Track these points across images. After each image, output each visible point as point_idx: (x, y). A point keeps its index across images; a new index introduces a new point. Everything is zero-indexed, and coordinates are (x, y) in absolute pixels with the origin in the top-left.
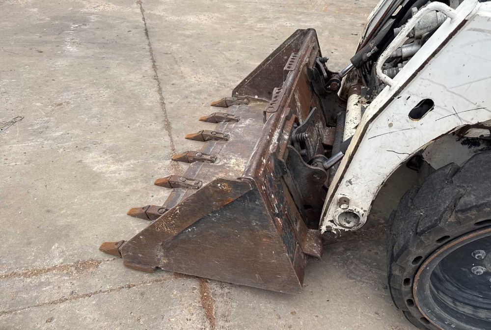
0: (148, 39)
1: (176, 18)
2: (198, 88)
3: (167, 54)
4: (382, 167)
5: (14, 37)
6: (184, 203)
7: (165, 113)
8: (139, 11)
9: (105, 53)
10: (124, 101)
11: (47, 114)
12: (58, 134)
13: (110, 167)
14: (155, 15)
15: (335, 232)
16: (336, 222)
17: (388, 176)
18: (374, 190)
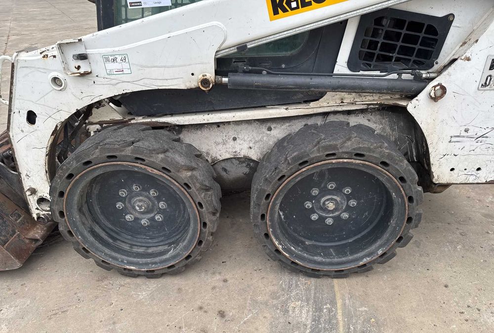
4: (37, 161)
15: (44, 217)
16: (40, 208)
17: (45, 166)
18: (45, 178)
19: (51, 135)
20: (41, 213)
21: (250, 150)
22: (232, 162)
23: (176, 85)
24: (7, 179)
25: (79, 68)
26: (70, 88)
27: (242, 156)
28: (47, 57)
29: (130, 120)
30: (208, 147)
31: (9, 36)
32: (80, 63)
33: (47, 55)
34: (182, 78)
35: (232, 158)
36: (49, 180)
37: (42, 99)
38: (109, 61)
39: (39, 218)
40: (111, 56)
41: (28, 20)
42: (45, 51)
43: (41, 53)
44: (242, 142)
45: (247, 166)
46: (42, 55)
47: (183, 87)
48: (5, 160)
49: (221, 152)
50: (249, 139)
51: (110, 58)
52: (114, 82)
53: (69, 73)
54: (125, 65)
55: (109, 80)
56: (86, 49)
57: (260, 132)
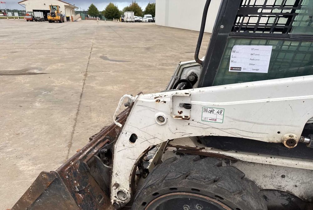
0: (81, 99)
1: (100, 88)
2: (96, 124)
3: (87, 106)
4: (127, 166)
5: (11, 99)
6: (33, 185)
7: (72, 138)
8: (82, 84)
9: (54, 106)
10: (53, 132)
11: (9, 139)
12: (10, 150)
13: (29, 168)
14: (90, 86)
15: (118, 204)
16: (117, 197)
17: (132, 171)
18: (128, 179)
19: (143, 152)
20: (118, 200)
21: (295, 188)
22: (274, 194)
23: (259, 138)
24: (100, 169)
25: (181, 113)
26: (168, 125)
27: (285, 191)
28: (159, 101)
29: (201, 149)
30: (255, 177)
31: (92, 48)
32: (183, 110)
33: (159, 100)
34: (268, 134)
35: (275, 190)
36: (130, 181)
37: (146, 128)
38: (207, 111)
39: (115, 203)
40: (210, 108)
41: (102, 40)
42: (159, 97)
43: (155, 98)
44: (289, 180)
45: (287, 200)
46: (156, 100)
47: (265, 140)
48: (101, 155)
49: (267, 183)
50: (297, 179)
51: (209, 109)
52: (206, 126)
53: (174, 116)
54: (220, 117)
55: (202, 124)
56: (191, 100)
57: (310, 176)
